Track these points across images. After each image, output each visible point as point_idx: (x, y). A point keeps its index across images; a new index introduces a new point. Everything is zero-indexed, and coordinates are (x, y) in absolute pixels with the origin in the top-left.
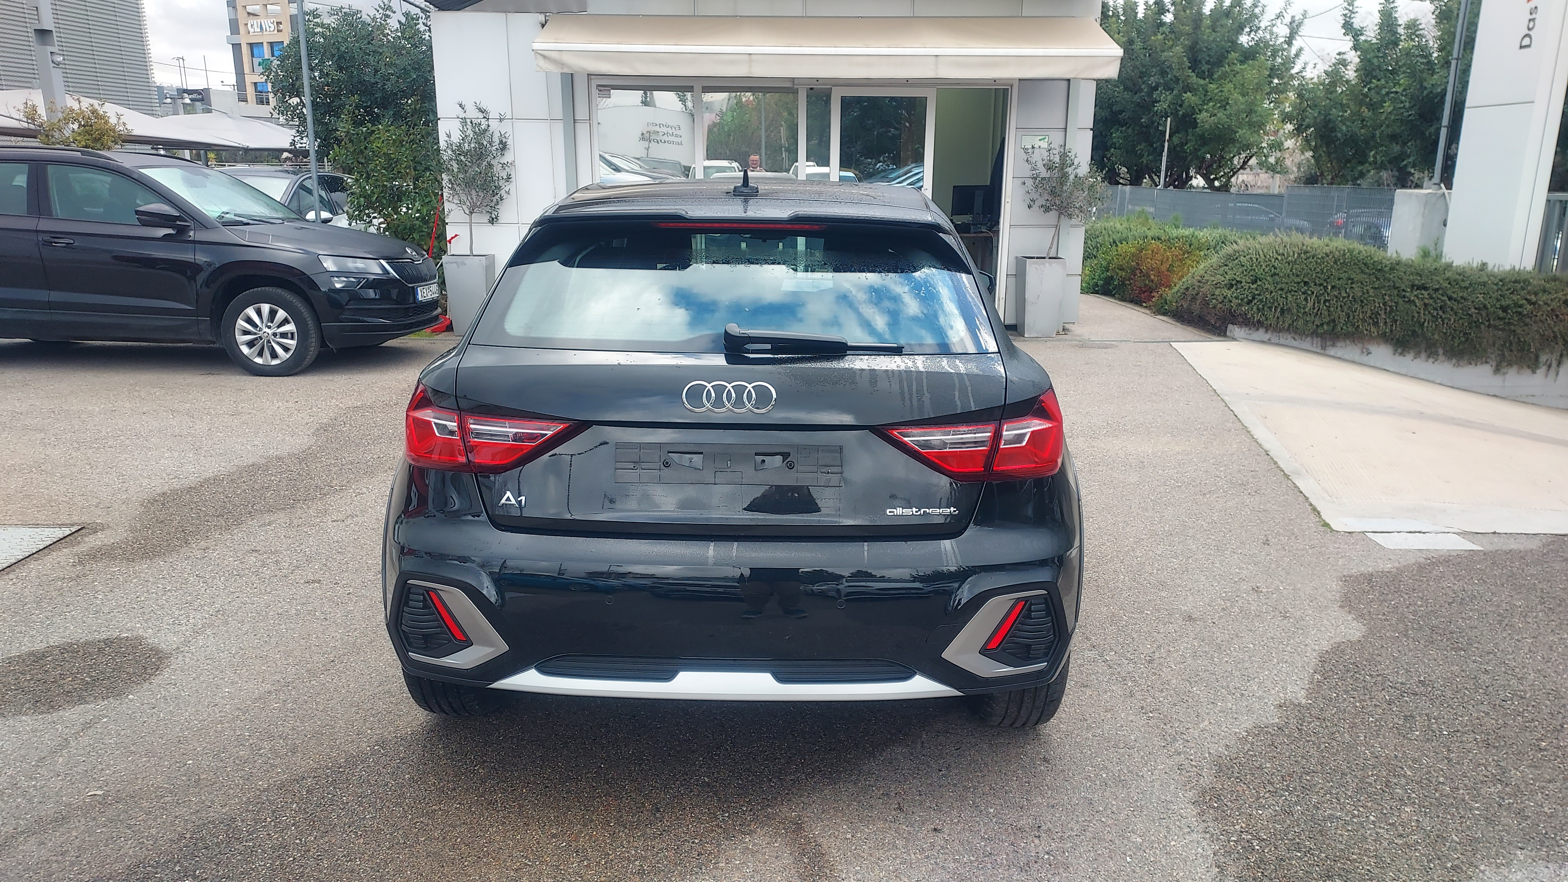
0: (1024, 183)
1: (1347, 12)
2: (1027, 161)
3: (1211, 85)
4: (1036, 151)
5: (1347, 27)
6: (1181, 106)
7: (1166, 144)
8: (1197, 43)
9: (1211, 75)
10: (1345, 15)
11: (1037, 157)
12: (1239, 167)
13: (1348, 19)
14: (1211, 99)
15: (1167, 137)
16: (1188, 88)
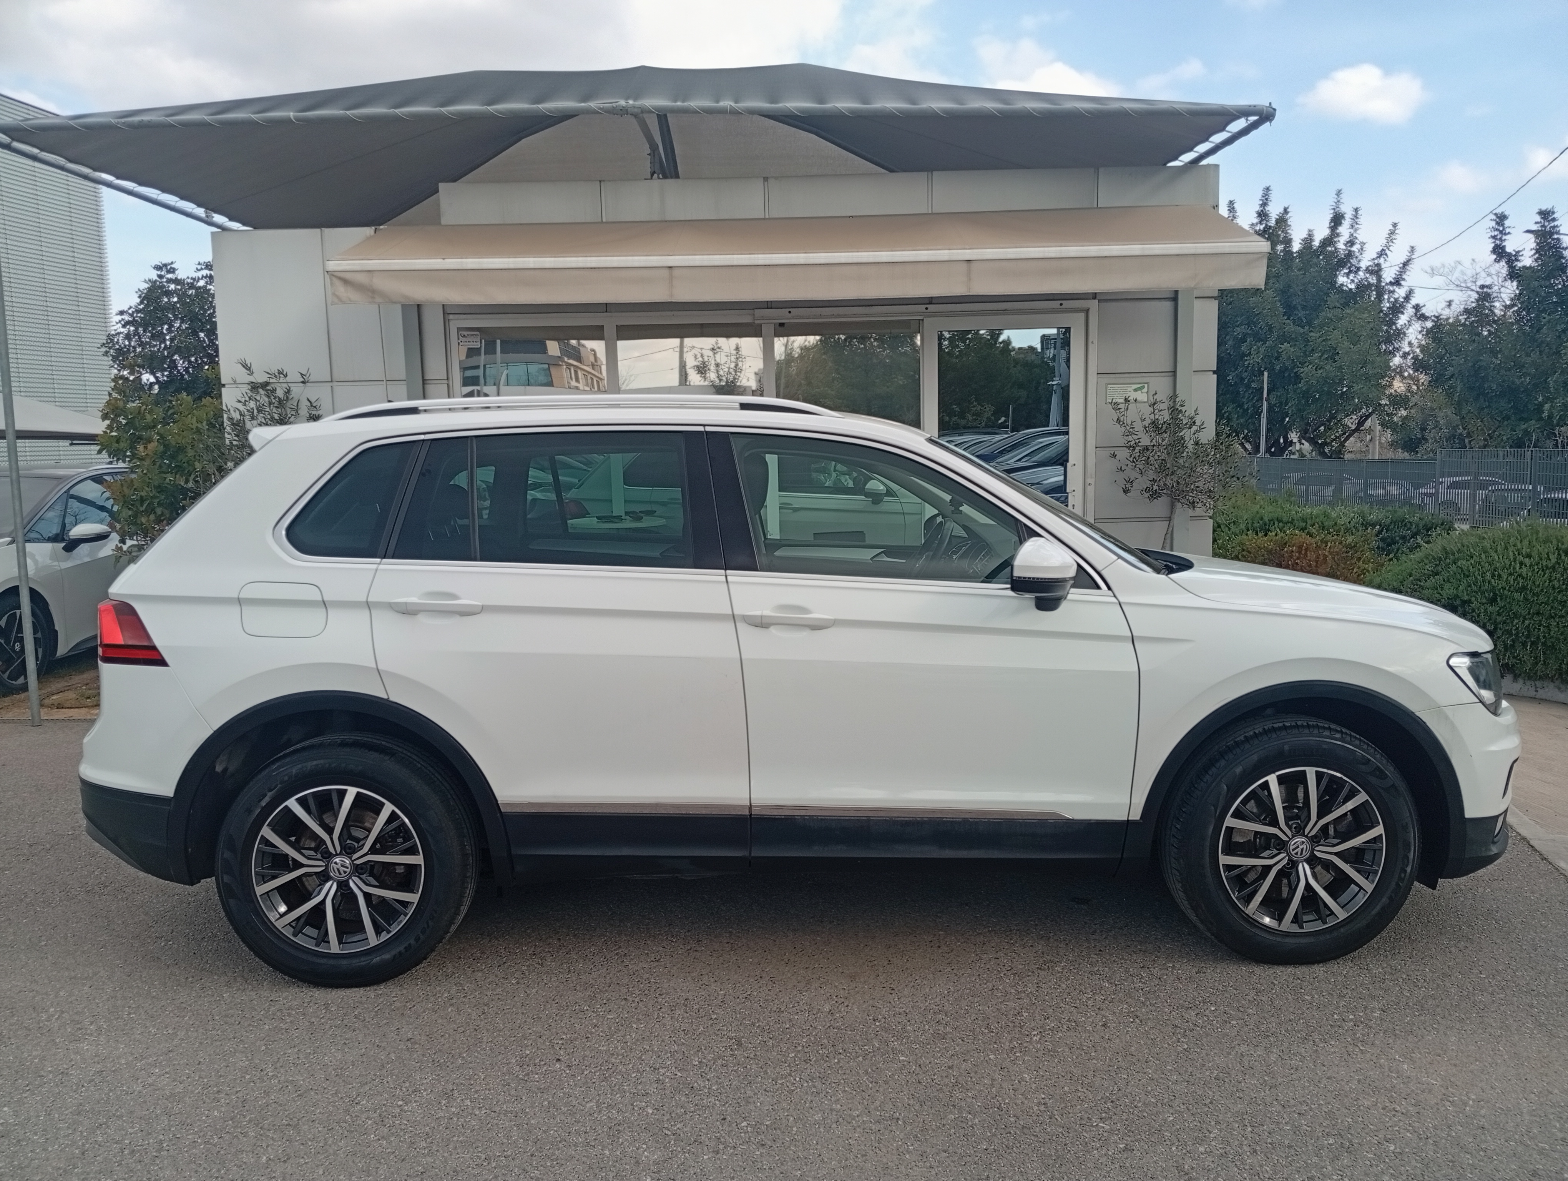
0: (1114, 456)
1: (1496, 233)
2: (1118, 421)
3: (1312, 334)
4: (1132, 406)
5: (1499, 251)
6: (1277, 358)
7: (1265, 403)
8: (1289, 286)
9: (1310, 323)
10: (1494, 237)
11: (1132, 415)
12: (1353, 427)
13: (1498, 242)
14: (1313, 350)
15: (1265, 395)
16: (1284, 338)
